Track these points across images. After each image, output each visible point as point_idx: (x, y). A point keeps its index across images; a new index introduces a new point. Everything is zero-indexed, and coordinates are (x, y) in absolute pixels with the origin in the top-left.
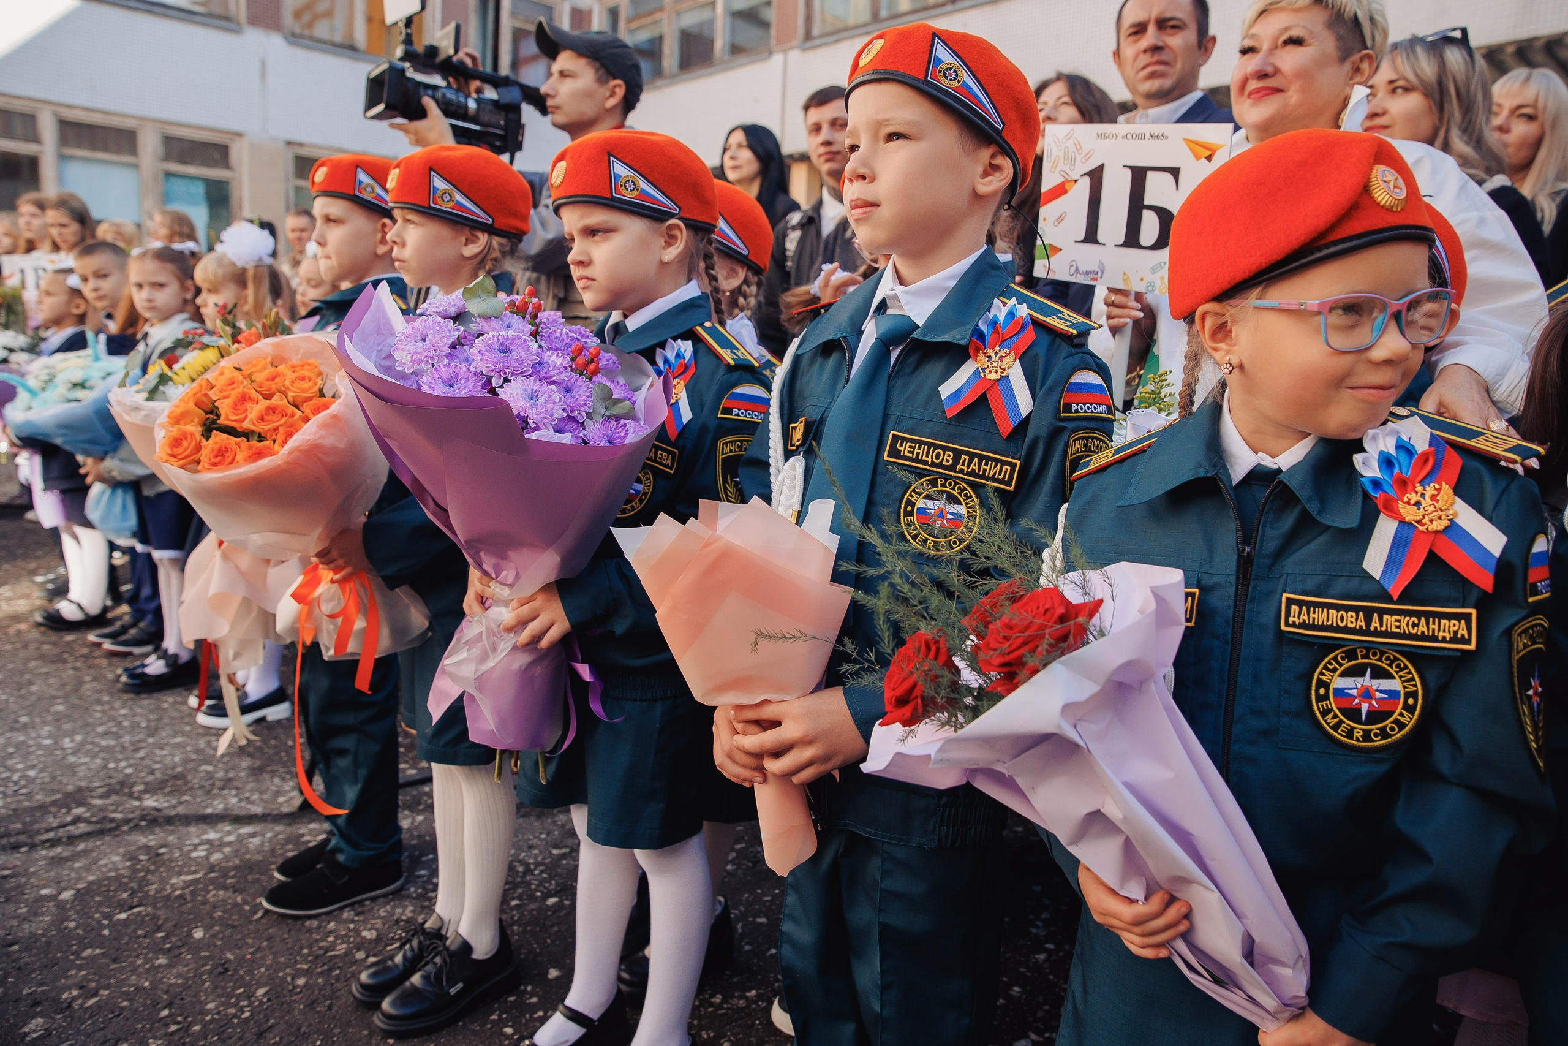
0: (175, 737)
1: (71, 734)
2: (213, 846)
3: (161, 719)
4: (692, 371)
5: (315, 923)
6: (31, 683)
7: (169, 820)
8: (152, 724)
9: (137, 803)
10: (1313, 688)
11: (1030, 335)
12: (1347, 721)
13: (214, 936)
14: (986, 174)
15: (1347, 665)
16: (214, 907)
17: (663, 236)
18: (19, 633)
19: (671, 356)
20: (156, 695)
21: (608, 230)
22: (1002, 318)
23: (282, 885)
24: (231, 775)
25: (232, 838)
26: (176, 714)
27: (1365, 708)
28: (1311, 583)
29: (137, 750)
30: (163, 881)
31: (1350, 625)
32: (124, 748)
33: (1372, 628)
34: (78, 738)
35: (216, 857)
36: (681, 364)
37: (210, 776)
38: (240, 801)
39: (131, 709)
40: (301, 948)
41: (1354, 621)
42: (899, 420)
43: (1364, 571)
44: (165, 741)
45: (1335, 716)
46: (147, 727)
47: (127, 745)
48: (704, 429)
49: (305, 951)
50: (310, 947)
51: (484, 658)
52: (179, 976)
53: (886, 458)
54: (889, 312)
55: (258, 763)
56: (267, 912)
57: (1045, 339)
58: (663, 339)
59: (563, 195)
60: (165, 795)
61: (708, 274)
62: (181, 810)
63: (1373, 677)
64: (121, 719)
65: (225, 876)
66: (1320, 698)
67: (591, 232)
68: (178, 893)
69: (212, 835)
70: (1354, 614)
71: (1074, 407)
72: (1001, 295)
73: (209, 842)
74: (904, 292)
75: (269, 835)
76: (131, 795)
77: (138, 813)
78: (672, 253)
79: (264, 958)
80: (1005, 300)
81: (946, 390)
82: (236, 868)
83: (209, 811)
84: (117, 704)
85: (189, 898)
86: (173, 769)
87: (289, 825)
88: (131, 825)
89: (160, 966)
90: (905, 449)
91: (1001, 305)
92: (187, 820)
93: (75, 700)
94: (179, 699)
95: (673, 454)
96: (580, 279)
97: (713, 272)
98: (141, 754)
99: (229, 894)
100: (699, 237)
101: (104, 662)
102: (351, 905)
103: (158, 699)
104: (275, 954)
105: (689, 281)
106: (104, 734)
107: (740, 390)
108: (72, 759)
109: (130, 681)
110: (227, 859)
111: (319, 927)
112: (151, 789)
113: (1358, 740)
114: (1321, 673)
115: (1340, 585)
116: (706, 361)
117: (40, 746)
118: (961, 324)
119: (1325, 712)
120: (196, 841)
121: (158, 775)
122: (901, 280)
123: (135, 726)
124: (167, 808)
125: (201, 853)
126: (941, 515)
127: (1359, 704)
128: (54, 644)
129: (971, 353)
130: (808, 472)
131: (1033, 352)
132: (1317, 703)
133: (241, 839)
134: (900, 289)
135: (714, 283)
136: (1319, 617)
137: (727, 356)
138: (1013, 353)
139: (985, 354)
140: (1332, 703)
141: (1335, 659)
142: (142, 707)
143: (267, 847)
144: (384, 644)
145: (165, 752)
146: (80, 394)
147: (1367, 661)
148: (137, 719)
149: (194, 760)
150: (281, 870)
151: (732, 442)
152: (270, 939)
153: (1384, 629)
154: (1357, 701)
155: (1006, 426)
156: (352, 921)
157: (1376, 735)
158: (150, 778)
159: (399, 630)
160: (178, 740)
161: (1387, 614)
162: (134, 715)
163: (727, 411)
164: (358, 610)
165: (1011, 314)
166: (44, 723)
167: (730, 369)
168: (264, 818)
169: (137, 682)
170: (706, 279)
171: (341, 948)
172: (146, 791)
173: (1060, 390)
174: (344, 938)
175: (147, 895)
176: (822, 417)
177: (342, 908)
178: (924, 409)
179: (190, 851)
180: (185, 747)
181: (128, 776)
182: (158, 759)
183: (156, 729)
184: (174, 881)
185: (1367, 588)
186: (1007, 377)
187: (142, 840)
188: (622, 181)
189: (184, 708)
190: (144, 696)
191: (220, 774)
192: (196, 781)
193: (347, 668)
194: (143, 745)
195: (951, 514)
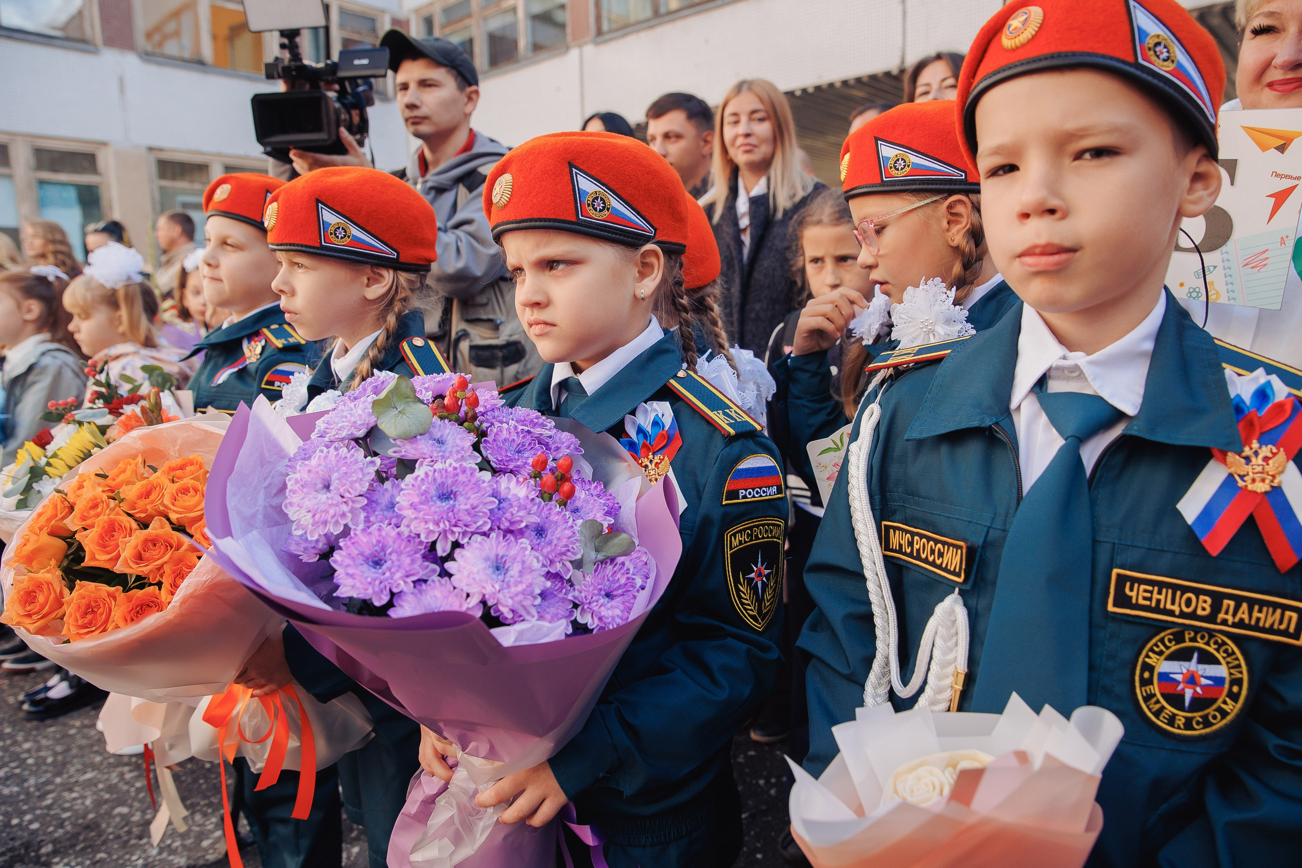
0: (85, 773)
3: (68, 750)
4: (678, 442)
8: (60, 758)
14: (1191, 188)
17: (638, 265)
19: (647, 425)
20: (62, 719)
21: (573, 263)
22: (1247, 399)
26: (84, 742)
36: (663, 433)
39: (36, 742)
44: (73, 780)
46: (54, 763)
47: (32, 789)
48: (705, 520)
53: (1109, 608)
64: (24, 756)
67: (548, 264)
74: (1089, 362)
78: (648, 286)
80: (1242, 371)
86: (84, 817)
90: (1138, 594)
94: (86, 722)
96: (535, 323)
103: (64, 725)
109: (32, 709)
121: (68, 827)
123: (41, 762)
126: (1192, 680)
137: (720, 419)
142: (46, 737)
145: (74, 795)
148: (43, 754)
149: (106, 802)
151: (741, 532)
159: (338, 736)
160: (88, 776)
162: (39, 750)
163: (733, 494)
165: (1262, 393)
167: (731, 439)
169: (40, 708)
176: (985, 541)
180: (96, 785)
182: (67, 805)
183: (64, 764)
186: (1279, 487)
188: (589, 199)
189: (93, 732)
190: (49, 722)
191: (136, 818)
192: (110, 830)
194: (50, 787)
195: (1207, 678)
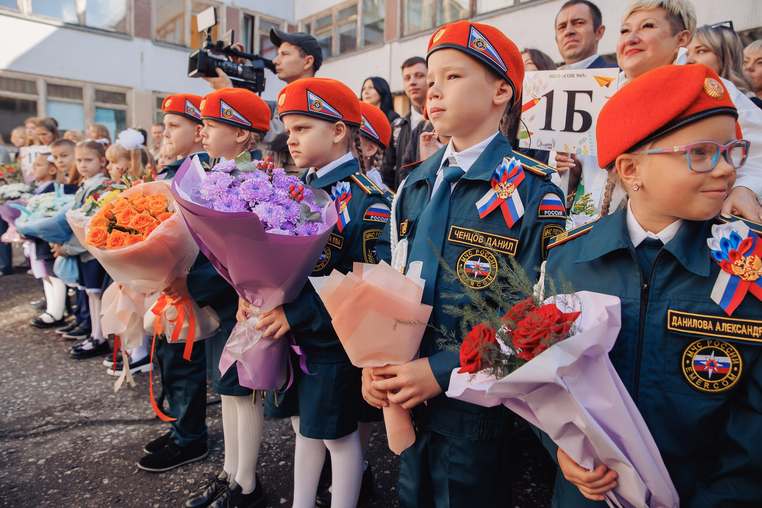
0: (97, 381)
1: (46, 380)
2: (114, 436)
3: (90, 372)
4: (350, 197)
5: (164, 475)
6: (27, 354)
7: (93, 423)
8: (86, 374)
9: (77, 414)
10: (683, 360)
11: (522, 176)
12: (701, 378)
13: (114, 482)
14: (499, 94)
15: (702, 348)
16: (114, 467)
17: (334, 130)
18: (23, 329)
19: (339, 190)
20: (87, 360)
21: (307, 128)
22: (507, 167)
23: (148, 456)
24: (123, 400)
25: (123, 432)
26: (97, 369)
27: (710, 371)
28: (683, 305)
29: (78, 388)
30: (89, 454)
31: (704, 328)
32: (71, 386)
33: (716, 330)
34: (50, 382)
35: (115, 441)
36: (344, 194)
37: (113, 400)
38: (128, 413)
39: (76, 367)
40: (157, 488)
41: (706, 325)
42: (456, 220)
43: (711, 300)
44: (91, 383)
45: (695, 375)
46: (83, 376)
47: (73, 385)
48: (356, 226)
49: (159, 490)
50: (161, 488)
51: (247, 343)
52: (96, 503)
53: (449, 239)
54: (450, 165)
55: (137, 394)
56: (140, 470)
57: (530, 178)
58: (334, 181)
59: (284, 110)
60: (91, 410)
61: (357, 148)
62: (99, 418)
63: (716, 355)
64: (70, 372)
65: (120, 451)
66: (687, 366)
67: (298, 128)
68: (96, 460)
69: (114, 431)
70: (706, 322)
71: (546, 212)
72: (507, 156)
73: (112, 434)
74: (458, 155)
75: (142, 430)
76: (74, 410)
77: (77, 419)
78: (339, 138)
79: (138, 494)
80: (509, 158)
81: (479, 205)
82: (125, 447)
83: (112, 418)
84: (69, 365)
85: (101, 463)
86: (95, 397)
87: (152, 425)
88: (74, 425)
89: (86, 498)
90: (459, 235)
91: (507, 161)
92: (101, 423)
93: (48, 363)
94: (99, 362)
95: (341, 239)
96: (294, 152)
97: (359, 148)
98: (80, 390)
99: (121, 461)
100: (352, 130)
101: (63, 344)
102: (182, 466)
103: (88, 362)
104: (144, 492)
105: (348, 152)
106: (62, 380)
107: (374, 206)
108: (46, 392)
109: (75, 353)
110: (121, 442)
111: (166, 478)
112: (84, 407)
113: (706, 388)
114: (688, 352)
115: (698, 306)
116: (357, 192)
117: (31, 386)
118: (486, 171)
119: (689, 373)
120: (106, 433)
121: (88, 400)
122: (456, 149)
123: (77, 375)
124: (92, 417)
125: (108, 440)
126: (478, 268)
127: (708, 369)
128: (39, 335)
129: (492, 185)
130: (409, 247)
131: (524, 184)
132: (685, 368)
133: (128, 432)
134: (455, 154)
135: (360, 153)
136: (688, 323)
137: (367, 189)
138: (513, 185)
139: (499, 186)
140: (693, 368)
141: (695, 345)
142: (80, 366)
143: (141, 436)
144: (198, 335)
145: (91, 389)
146: (51, 213)
147: (712, 347)
148: (78, 372)
149: (105, 392)
150: (148, 448)
151: (370, 233)
152: (141, 484)
153: (723, 330)
154: (706, 368)
155: (511, 222)
156: (182, 474)
157: (716, 386)
158: (84, 402)
159: (204, 328)
160: (98, 382)
161: (725, 322)
162: (77, 370)
163: (368, 217)
164: (184, 318)
165: (512, 165)
166: (33, 374)
167: (369, 196)
168: (139, 422)
169: (79, 353)
170: (356, 151)
171: (177, 488)
172: (82, 408)
173: (538, 203)
174: (178, 483)
175: (81, 462)
176: (416, 219)
177: (177, 468)
178: (469, 214)
179: (103, 439)
180: (101, 386)
181: (73, 400)
182: (88, 392)
183: (88, 377)
184: (94, 454)
185: (713, 308)
186: (511, 197)
187: (79, 433)
188: (314, 103)
189: (101, 366)
190: (82, 360)
191: (118, 400)
192: (106, 403)
193: (180, 347)
194: (81, 385)
195: (483, 268)
